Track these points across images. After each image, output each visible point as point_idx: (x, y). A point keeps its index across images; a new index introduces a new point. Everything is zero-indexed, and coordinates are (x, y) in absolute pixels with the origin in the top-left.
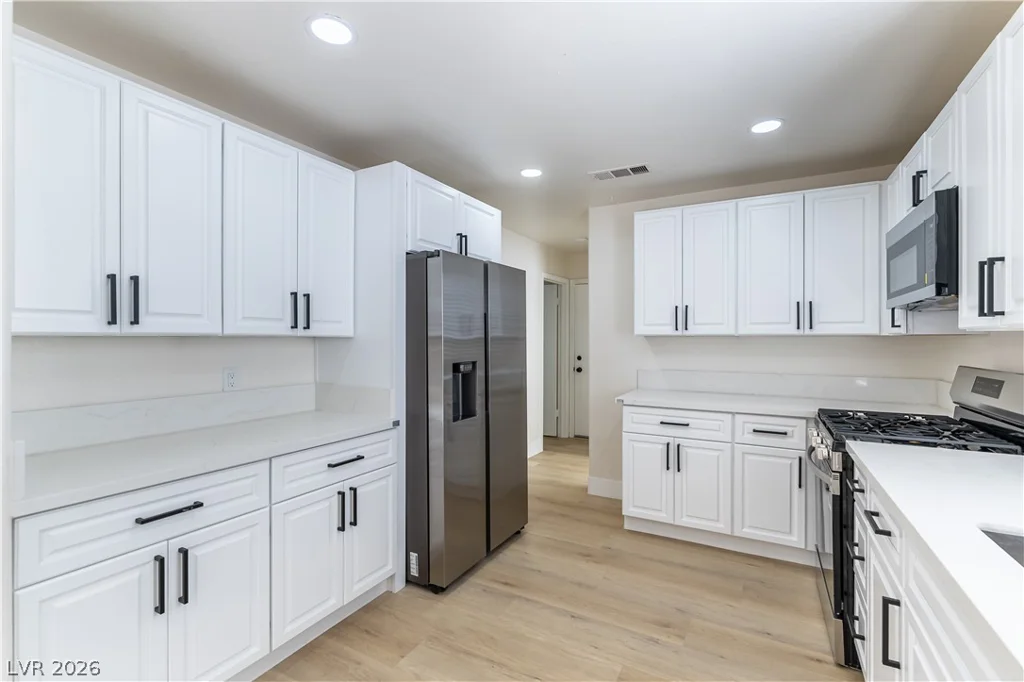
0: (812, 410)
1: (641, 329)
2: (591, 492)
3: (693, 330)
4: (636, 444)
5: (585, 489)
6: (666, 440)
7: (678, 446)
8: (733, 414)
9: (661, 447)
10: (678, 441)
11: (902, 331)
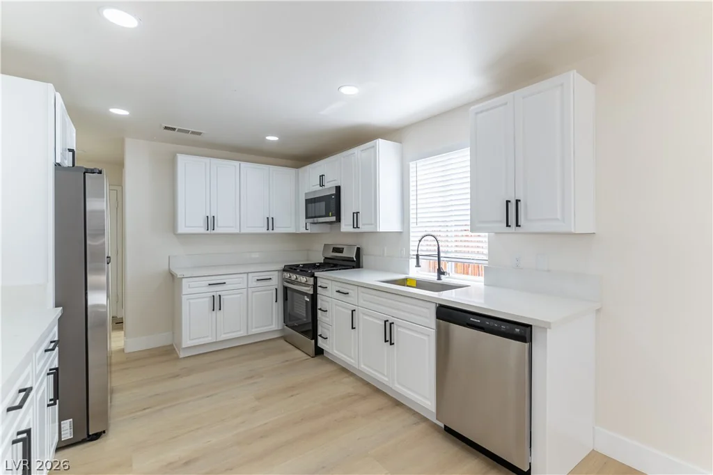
0: (281, 266)
1: (182, 229)
2: (127, 351)
3: (217, 230)
4: (191, 301)
5: (123, 350)
6: (212, 294)
7: (220, 296)
8: (248, 273)
9: (207, 299)
10: (219, 293)
11: (309, 231)
